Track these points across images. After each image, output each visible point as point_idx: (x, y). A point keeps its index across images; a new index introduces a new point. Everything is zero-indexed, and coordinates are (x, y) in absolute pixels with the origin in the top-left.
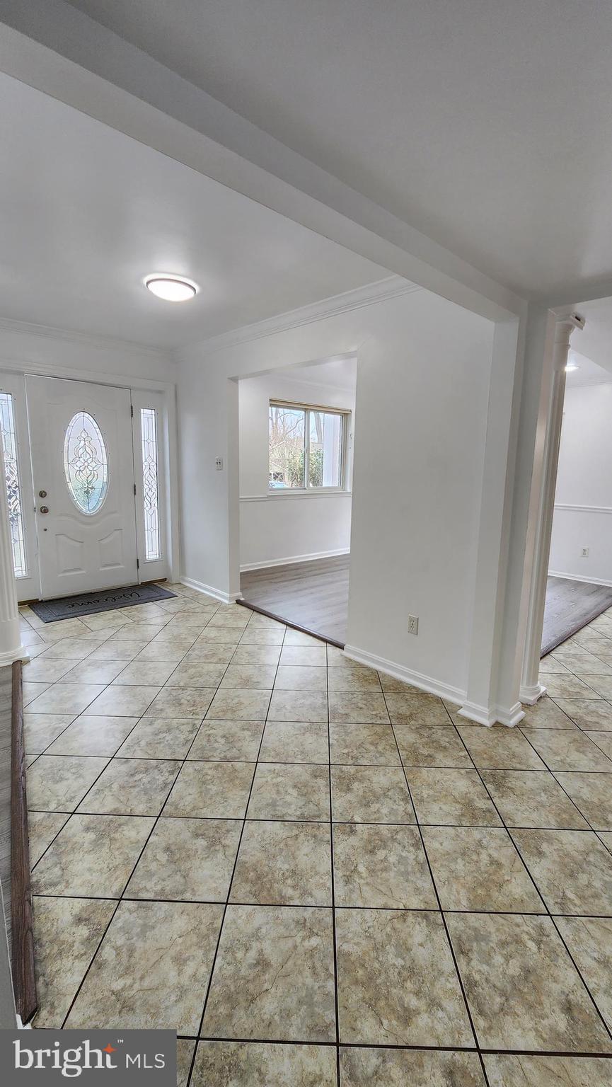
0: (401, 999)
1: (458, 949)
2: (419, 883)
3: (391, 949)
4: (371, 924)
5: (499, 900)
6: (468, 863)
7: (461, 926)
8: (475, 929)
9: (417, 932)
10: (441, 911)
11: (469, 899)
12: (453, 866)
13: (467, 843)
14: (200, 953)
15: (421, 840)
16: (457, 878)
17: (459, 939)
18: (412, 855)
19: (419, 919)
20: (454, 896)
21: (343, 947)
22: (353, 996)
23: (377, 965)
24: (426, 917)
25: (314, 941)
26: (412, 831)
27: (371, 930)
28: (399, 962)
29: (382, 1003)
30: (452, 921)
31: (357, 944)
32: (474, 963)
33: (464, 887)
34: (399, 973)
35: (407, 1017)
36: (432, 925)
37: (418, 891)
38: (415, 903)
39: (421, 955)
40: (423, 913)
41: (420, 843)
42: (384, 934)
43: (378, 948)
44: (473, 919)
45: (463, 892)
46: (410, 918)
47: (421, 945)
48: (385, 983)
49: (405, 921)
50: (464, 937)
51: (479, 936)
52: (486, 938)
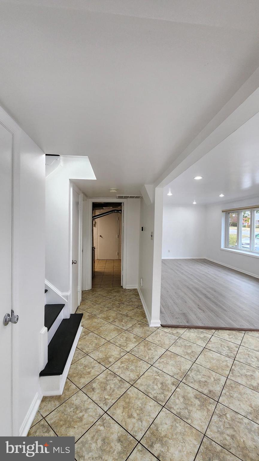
0: (125, 364)
1: (122, 380)
2: (143, 387)
3: (134, 369)
4: (142, 369)
5: (121, 403)
6: (138, 407)
7: (125, 386)
8: (122, 388)
9: (133, 376)
10: (132, 385)
11: (128, 395)
12: (140, 401)
13: (144, 416)
14: (159, 343)
15: (156, 401)
16: (136, 398)
17: (123, 383)
18: (153, 394)
19: (135, 379)
20: (132, 392)
21: (142, 362)
22: (132, 358)
23: (134, 364)
24: (134, 380)
25: (147, 358)
26: (162, 402)
27: (141, 368)
28: (131, 368)
29: (127, 361)
30: (128, 385)
31: (140, 364)
32: (117, 381)
33: (132, 397)
34: (129, 367)
35: (122, 363)
36: (131, 380)
37: (142, 385)
38: (139, 381)
39: (128, 373)
40: (135, 381)
41: (155, 399)
42: (138, 370)
43: (136, 367)
44: (124, 390)
45: (132, 395)
46: (136, 377)
47: (130, 374)
48: (130, 363)
49: (137, 376)
50: (123, 384)
51: (120, 387)
52: (118, 388)
